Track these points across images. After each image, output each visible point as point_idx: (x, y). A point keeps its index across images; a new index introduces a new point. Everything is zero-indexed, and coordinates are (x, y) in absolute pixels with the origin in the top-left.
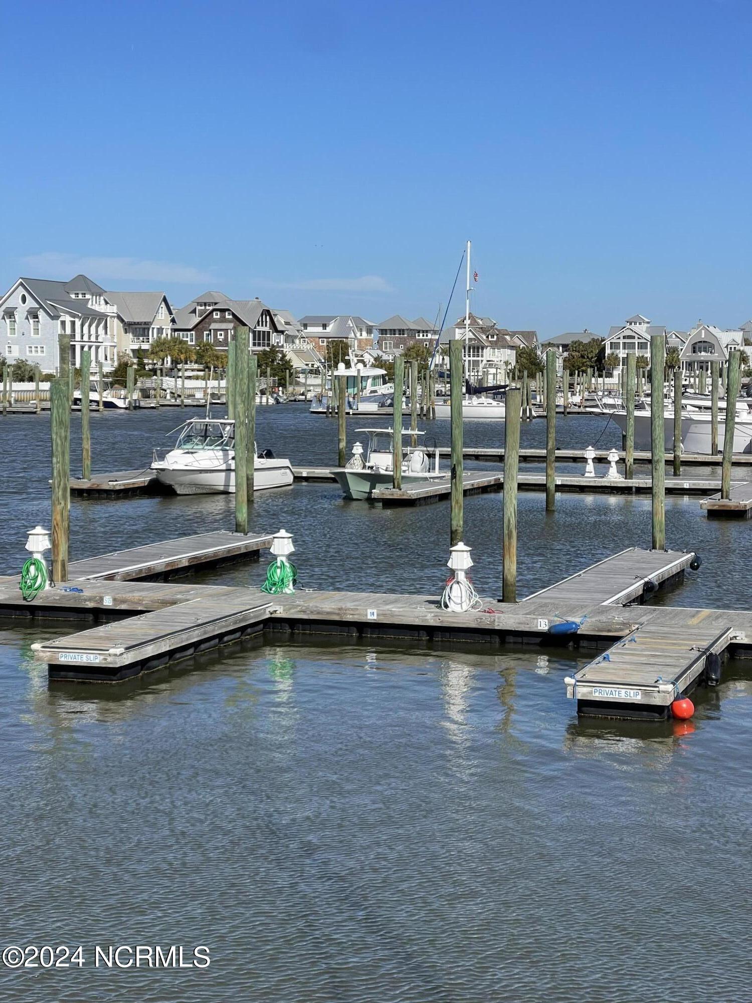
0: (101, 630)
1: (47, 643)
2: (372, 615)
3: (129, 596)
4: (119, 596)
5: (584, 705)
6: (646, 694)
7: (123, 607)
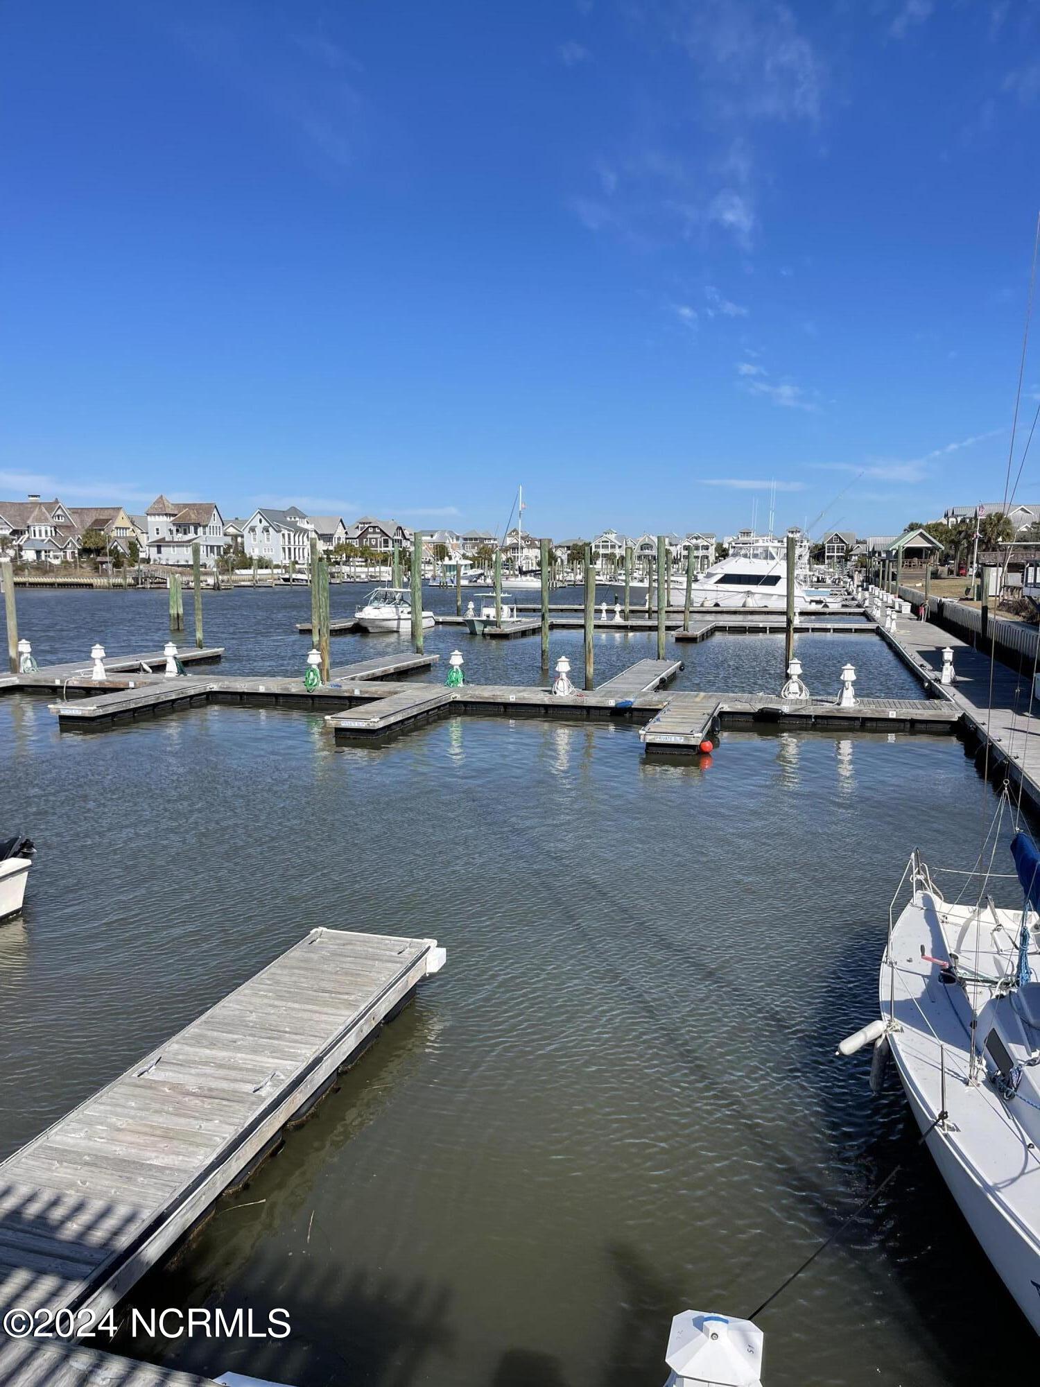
0: (362, 708)
1: (334, 716)
2: (512, 698)
3: (369, 689)
4: (363, 689)
5: (649, 745)
6: (686, 738)
7: (366, 695)
